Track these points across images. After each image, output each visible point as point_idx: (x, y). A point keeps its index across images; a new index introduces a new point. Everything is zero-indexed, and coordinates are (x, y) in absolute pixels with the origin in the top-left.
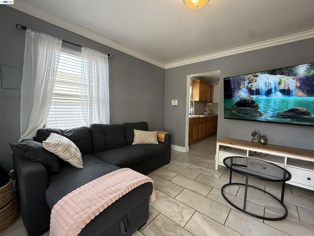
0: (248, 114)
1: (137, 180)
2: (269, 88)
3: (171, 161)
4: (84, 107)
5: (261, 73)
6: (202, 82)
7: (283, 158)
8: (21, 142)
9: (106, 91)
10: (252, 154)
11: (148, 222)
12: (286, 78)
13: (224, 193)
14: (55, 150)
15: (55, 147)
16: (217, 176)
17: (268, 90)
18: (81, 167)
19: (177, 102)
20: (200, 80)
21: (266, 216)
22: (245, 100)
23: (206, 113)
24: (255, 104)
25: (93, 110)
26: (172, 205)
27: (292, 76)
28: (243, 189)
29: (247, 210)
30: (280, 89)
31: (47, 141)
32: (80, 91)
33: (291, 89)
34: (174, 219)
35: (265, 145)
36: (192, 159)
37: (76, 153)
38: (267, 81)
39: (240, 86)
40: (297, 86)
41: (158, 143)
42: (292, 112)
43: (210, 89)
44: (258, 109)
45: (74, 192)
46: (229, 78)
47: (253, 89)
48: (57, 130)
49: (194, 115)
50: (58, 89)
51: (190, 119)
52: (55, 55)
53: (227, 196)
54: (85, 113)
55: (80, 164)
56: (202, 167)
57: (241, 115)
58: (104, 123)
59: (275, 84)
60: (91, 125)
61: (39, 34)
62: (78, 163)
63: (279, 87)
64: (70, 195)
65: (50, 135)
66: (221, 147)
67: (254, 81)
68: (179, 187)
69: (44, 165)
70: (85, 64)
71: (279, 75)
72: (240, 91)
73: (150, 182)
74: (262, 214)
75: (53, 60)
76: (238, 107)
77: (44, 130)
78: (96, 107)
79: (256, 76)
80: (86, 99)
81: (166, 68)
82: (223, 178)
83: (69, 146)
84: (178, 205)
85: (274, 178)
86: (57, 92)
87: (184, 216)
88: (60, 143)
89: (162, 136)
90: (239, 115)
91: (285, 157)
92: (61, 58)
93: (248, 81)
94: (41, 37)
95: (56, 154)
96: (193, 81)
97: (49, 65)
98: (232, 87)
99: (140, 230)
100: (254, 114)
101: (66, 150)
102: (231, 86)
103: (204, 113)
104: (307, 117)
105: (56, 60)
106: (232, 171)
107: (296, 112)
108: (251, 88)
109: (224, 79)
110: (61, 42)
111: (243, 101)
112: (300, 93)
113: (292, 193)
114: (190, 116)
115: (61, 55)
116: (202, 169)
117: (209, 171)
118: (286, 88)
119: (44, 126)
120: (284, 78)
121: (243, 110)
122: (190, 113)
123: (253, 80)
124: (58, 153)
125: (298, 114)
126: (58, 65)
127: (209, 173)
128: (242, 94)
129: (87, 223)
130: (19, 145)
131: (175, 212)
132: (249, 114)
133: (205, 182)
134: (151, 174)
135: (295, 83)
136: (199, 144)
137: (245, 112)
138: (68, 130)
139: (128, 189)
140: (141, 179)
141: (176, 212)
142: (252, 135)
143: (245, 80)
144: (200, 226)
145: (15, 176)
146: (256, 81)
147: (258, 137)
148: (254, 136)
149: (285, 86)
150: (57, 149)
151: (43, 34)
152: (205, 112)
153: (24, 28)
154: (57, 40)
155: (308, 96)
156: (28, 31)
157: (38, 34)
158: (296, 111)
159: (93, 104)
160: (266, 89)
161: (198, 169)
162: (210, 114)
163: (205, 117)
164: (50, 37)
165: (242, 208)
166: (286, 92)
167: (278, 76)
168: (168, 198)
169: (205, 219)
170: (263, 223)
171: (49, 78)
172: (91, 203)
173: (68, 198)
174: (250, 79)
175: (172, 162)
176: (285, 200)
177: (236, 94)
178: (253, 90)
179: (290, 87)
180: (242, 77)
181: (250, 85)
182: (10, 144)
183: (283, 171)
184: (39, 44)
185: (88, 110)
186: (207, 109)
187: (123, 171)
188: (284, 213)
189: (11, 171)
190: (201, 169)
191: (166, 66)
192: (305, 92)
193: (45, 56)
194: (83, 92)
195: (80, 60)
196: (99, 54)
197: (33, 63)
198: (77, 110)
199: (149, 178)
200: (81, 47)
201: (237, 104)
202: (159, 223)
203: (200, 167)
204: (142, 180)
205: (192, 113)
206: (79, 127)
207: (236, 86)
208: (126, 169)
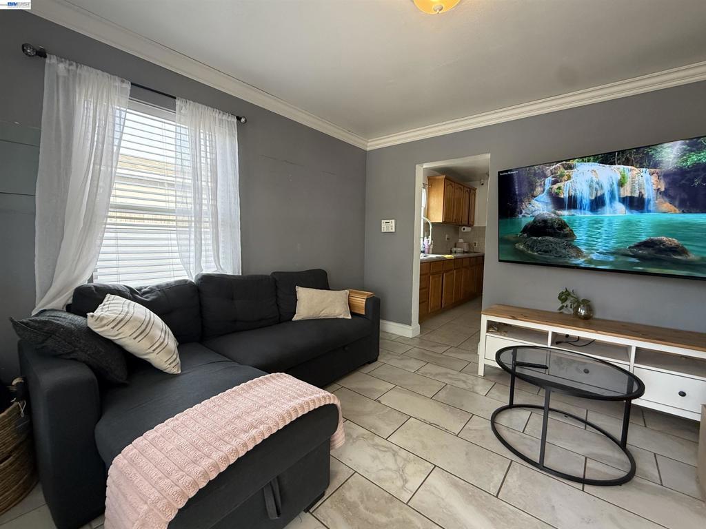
0: (551, 251)
1: (303, 399)
2: (599, 195)
3: (379, 357)
4: (182, 236)
5: (581, 160)
6: (450, 180)
7: (626, 349)
8: (37, 315)
9: (233, 200)
10: (559, 340)
11: (328, 492)
12: (635, 172)
13: (496, 425)
14: (117, 333)
15: (116, 326)
16: (482, 388)
17: (596, 198)
18: (176, 371)
19: (393, 224)
20: (444, 176)
21: (587, 477)
22: (545, 221)
23: (459, 249)
24: (566, 231)
25: (203, 242)
26: (380, 455)
27: (648, 167)
28: (538, 418)
29: (546, 464)
30: (621, 196)
31: (98, 312)
32: (173, 199)
33: (646, 196)
34: (386, 486)
35: (588, 321)
36: (428, 353)
37: (164, 339)
38: (595, 179)
39: (534, 190)
40: (658, 190)
41: (350, 317)
42: (649, 247)
43: (467, 195)
44: (573, 240)
45: (161, 428)
46: (511, 170)
47: (562, 196)
48: (120, 288)
49: (432, 254)
50: (122, 194)
51: (422, 263)
52: (114, 117)
53: (505, 433)
54: (184, 248)
55: (173, 365)
56: (448, 370)
57: (536, 253)
58: (229, 272)
59: (611, 186)
60: (199, 277)
61: (77, 67)
62: (169, 362)
63: (619, 191)
64: (150, 434)
65: (106, 300)
66: (492, 326)
67: (566, 178)
68: (396, 414)
69: (90, 367)
70: (183, 137)
71: (619, 164)
72: (533, 201)
73: (333, 404)
74: (579, 473)
75: (111, 127)
76: (529, 236)
77: (90, 288)
78: (209, 236)
79: (571, 167)
80: (186, 218)
81: (368, 149)
82: (495, 393)
83: (148, 323)
84: (395, 454)
85: (606, 394)
86: (119, 201)
87: (408, 478)
88: (128, 318)
89: (361, 301)
90: (531, 253)
91: (630, 347)
92: (127, 123)
93: (553, 177)
94: (80, 75)
95: (118, 342)
96: (429, 178)
97: (100, 140)
98: (517, 193)
99: (311, 511)
100: (564, 251)
101: (141, 333)
102: (515, 189)
103: (454, 249)
104: (679, 257)
105: (117, 128)
106: (516, 378)
107: (657, 247)
108: (557, 194)
109: (499, 173)
110: (128, 86)
111: (540, 223)
112: (667, 206)
113: (646, 426)
114: (422, 256)
115: (129, 116)
116: (449, 374)
117: (464, 379)
118: (636, 195)
119: (91, 280)
120: (630, 172)
121: (540, 242)
122: (422, 249)
123: (562, 176)
124: (124, 340)
125: (661, 251)
126: (120, 139)
127: (465, 382)
128: (539, 207)
129: (190, 497)
130: (32, 323)
131: (387, 469)
132: (554, 252)
133: (455, 402)
134: (336, 386)
135: (655, 183)
136: (442, 319)
137: (544, 248)
138: (145, 288)
139: (284, 420)
140: (312, 397)
141: (390, 469)
142: (559, 298)
143: (546, 177)
144: (443, 499)
145: (25, 393)
146: (569, 178)
147: (572, 303)
148: (564, 300)
149: (632, 191)
150: (120, 331)
151: (85, 67)
152: (455, 247)
153: (42, 54)
154: (117, 83)
155: (683, 212)
156: (51, 60)
157: (73, 68)
158: (657, 244)
159: (203, 230)
160: (592, 196)
161: (439, 374)
162: (466, 252)
163: (456, 259)
164: (103, 75)
165: (537, 460)
166: (636, 204)
167: (617, 166)
168: (373, 440)
169: (456, 485)
170: (583, 490)
171: (100, 168)
172: (198, 453)
173: (146, 442)
174: (555, 173)
175: (381, 359)
176: (631, 440)
177: (524, 206)
178: (563, 199)
179: (643, 193)
180: (539, 169)
181: (556, 186)
182: (12, 320)
183: (627, 377)
184: (77, 90)
185: (193, 242)
186: (461, 241)
187: (271, 379)
188: (628, 468)
189: (15, 382)
190: (446, 374)
191: (369, 144)
192: (677, 203)
193: (91, 119)
194: (179, 203)
195: (173, 128)
196: (216, 115)
197: (63, 134)
198: (166, 242)
199: (329, 394)
200: (175, 98)
201: (526, 230)
202: (352, 495)
203: (443, 370)
204: (314, 400)
205: (426, 251)
206: (171, 280)
207: (525, 189)
208: (278, 376)
